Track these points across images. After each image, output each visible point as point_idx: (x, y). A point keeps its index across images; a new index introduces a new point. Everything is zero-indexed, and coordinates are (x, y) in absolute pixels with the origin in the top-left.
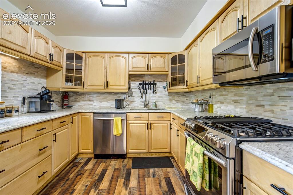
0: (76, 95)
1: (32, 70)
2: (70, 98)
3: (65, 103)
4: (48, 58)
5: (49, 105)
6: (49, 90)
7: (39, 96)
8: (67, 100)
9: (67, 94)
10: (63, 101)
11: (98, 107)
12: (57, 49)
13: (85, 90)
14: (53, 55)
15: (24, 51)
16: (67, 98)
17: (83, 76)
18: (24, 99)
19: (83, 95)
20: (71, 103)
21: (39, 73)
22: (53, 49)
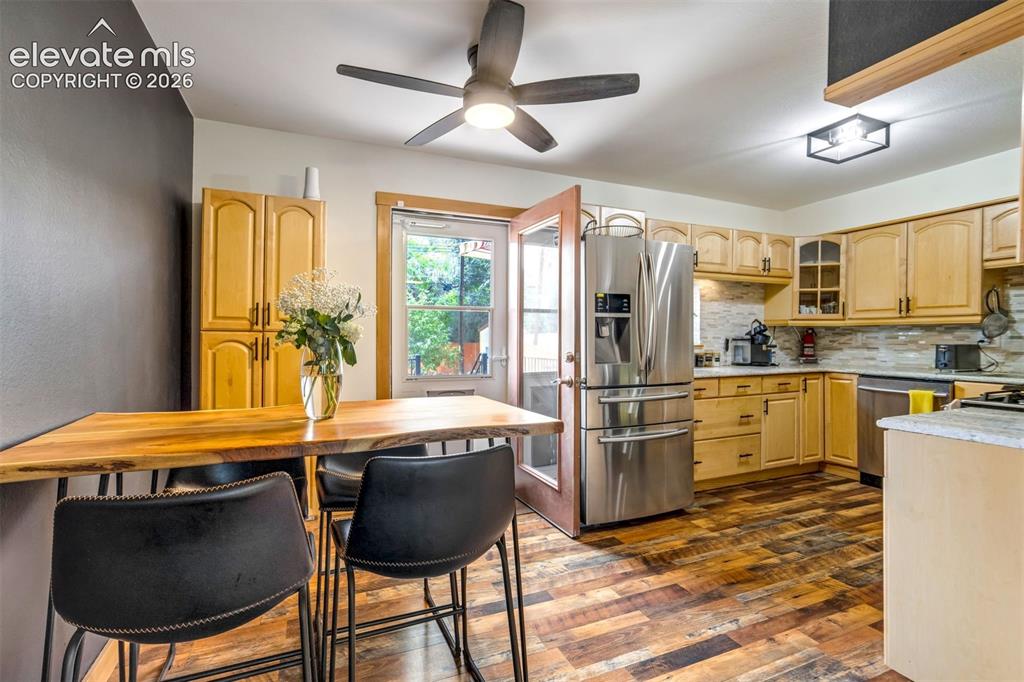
0: (833, 334)
1: (738, 292)
2: (819, 341)
3: (807, 351)
4: (761, 267)
5: (768, 354)
6: (764, 326)
7: (748, 337)
8: (813, 345)
9: (810, 331)
10: (803, 348)
11: (893, 364)
12: (779, 247)
13: (848, 323)
14: (769, 261)
15: (723, 269)
16: (813, 342)
17: (842, 288)
18: (727, 341)
19: (850, 334)
20: (822, 353)
22: (770, 249)
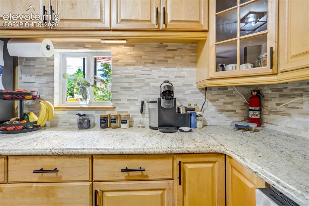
0: (280, 95)
1: (161, 55)
2: (266, 104)
8: (258, 108)
9: (255, 93)
10: (248, 111)
13: (281, 78)
19: (301, 95)
21: (176, 58)
